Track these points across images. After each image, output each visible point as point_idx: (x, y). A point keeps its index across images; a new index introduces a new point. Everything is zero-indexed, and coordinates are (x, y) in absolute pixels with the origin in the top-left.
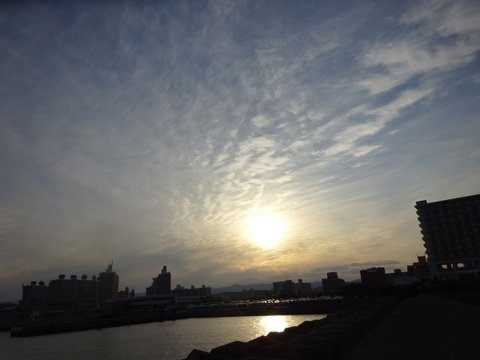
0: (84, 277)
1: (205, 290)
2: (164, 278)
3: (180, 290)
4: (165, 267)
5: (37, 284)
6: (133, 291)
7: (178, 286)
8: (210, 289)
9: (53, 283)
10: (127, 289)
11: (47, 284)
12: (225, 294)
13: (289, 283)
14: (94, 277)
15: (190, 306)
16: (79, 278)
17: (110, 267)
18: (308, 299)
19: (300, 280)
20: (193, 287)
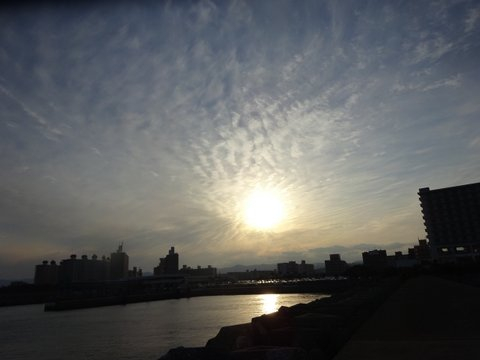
0: (95, 257)
1: (210, 270)
2: (173, 257)
3: (187, 270)
4: (173, 248)
5: (49, 264)
6: (141, 270)
7: (184, 266)
8: (215, 269)
9: (64, 262)
10: (135, 268)
11: (58, 264)
12: (231, 274)
13: (292, 264)
14: (104, 257)
16: (89, 258)
17: (121, 247)
18: (314, 279)
19: (304, 262)
20: (199, 267)
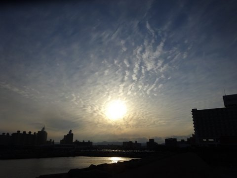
0: (30, 132)
1: (89, 143)
2: (70, 135)
3: (77, 142)
4: (71, 131)
5: (6, 135)
6: (54, 141)
7: (76, 140)
8: (92, 143)
9: (14, 134)
10: (51, 140)
11: (10, 135)
12: (99, 146)
13: (131, 142)
14: (35, 133)
15: (82, 151)
16: (27, 133)
17: (44, 128)
19: (136, 142)
20: (84, 141)
